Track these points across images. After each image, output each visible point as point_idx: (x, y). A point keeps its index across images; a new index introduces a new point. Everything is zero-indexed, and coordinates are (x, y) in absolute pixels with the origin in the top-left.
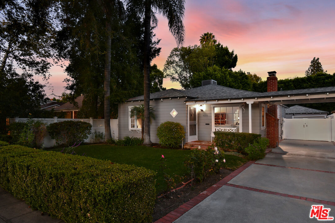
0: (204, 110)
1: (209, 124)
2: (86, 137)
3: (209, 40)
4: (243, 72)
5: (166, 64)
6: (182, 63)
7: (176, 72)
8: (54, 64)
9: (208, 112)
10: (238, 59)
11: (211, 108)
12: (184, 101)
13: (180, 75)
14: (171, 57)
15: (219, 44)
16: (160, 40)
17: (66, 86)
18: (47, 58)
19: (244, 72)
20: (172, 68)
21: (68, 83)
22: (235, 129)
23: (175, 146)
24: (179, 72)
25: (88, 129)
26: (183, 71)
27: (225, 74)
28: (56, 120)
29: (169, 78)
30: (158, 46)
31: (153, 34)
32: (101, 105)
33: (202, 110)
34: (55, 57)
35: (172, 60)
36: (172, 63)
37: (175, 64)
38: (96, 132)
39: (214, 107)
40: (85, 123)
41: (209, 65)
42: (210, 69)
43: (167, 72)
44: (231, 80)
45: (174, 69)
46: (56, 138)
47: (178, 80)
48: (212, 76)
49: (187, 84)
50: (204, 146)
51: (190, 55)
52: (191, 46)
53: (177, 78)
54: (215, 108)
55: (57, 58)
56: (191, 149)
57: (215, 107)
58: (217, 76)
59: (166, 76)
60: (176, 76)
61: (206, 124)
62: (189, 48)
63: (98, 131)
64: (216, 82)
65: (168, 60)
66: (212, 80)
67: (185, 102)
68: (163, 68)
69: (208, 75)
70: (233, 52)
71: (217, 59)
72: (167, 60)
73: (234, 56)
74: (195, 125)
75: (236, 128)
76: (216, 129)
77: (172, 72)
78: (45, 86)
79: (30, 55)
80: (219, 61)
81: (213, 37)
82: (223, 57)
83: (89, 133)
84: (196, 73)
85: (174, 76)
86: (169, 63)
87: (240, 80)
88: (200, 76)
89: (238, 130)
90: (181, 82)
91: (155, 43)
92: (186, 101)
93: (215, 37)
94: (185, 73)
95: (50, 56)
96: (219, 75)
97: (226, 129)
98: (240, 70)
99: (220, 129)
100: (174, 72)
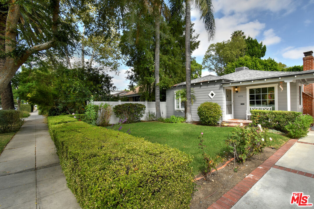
1: (244, 104)
2: (142, 116)
5: (204, 58)
6: (218, 56)
7: (213, 64)
8: (122, 64)
11: (246, 89)
13: (216, 66)
14: (209, 52)
15: (249, 38)
16: (199, 35)
17: (127, 76)
18: (118, 60)
19: (273, 59)
21: (129, 74)
22: (271, 108)
23: (213, 123)
24: (215, 64)
25: (143, 110)
26: (219, 62)
27: (255, 63)
28: (120, 103)
29: (207, 69)
30: (197, 40)
31: (193, 30)
32: (153, 90)
34: (123, 58)
35: (209, 55)
36: (209, 57)
37: (211, 58)
38: (149, 113)
41: (241, 56)
42: (242, 59)
43: (205, 65)
44: (261, 67)
45: (211, 61)
46: (120, 117)
47: (214, 70)
49: (221, 73)
51: (224, 48)
52: (225, 41)
53: (214, 68)
55: (124, 59)
56: (229, 126)
58: (248, 64)
59: (204, 68)
60: (213, 67)
61: (241, 104)
62: (223, 43)
63: (151, 111)
64: (248, 68)
66: (244, 67)
67: (221, 85)
68: (202, 61)
69: (240, 64)
70: (261, 43)
71: (247, 50)
72: (205, 54)
73: (263, 47)
74: (231, 105)
76: (251, 108)
77: (209, 64)
78: (113, 77)
79: (107, 58)
80: (249, 52)
81: (243, 33)
83: (144, 113)
84: (229, 63)
85: (211, 67)
86: (207, 57)
87: (269, 67)
88: (233, 66)
90: (217, 72)
91: (195, 37)
92: (223, 84)
94: (220, 64)
95: (120, 58)
96: (250, 63)
98: (269, 58)
99: (255, 108)
100: (211, 64)
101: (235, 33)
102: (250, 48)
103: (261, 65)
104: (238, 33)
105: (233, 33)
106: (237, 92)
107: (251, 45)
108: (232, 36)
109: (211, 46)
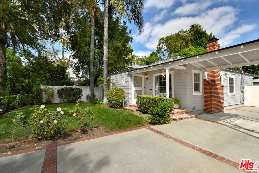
7: (164, 55)
11: (153, 76)
20: (161, 52)
28: (65, 87)
36: (161, 49)
39: (155, 76)
40: (79, 89)
52: (172, 34)
56: (127, 109)
61: (150, 90)
66: (178, 57)
67: (128, 72)
70: (211, 34)
71: (193, 41)
73: (212, 37)
81: (200, 26)
82: (200, 39)
97: (162, 94)
99: (158, 94)
100: (162, 55)
101: (192, 26)
102: (198, 39)
104: (195, 26)
105: (190, 27)
106: (147, 78)
107: (198, 36)
108: (189, 29)
109: (161, 40)
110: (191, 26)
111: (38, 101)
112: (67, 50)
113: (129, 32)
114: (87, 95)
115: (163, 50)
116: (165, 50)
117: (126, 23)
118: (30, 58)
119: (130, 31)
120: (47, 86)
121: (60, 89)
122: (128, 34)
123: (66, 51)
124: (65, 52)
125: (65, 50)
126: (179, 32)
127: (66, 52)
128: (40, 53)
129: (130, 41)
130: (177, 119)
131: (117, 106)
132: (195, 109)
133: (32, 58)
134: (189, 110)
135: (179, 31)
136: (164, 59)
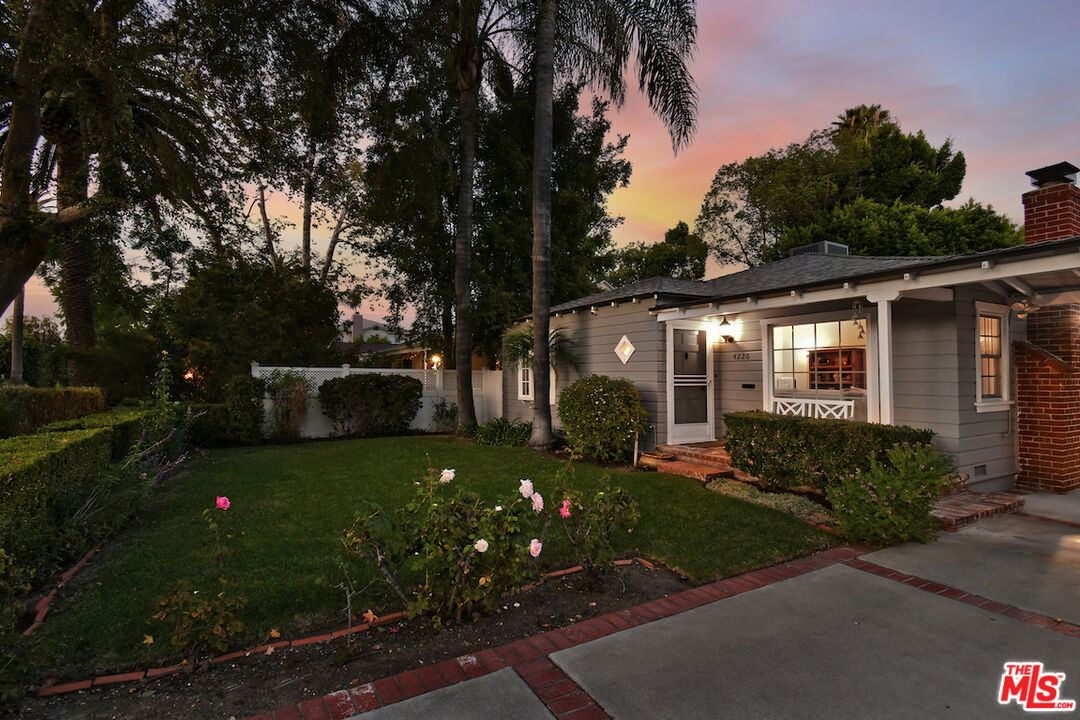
0: (737, 338)
1: (752, 386)
3: (864, 128)
4: (985, 207)
5: (701, 215)
7: (734, 236)
9: (748, 345)
10: (967, 168)
11: (760, 330)
12: (650, 310)
14: (716, 193)
16: (626, 138)
19: (989, 207)
20: (719, 225)
22: (849, 407)
27: (901, 223)
29: (713, 256)
33: (730, 340)
35: (718, 204)
36: (720, 210)
39: (770, 328)
40: (408, 378)
41: (845, 201)
44: (926, 240)
45: (726, 227)
47: (737, 258)
48: (847, 232)
50: (710, 463)
52: (777, 150)
54: (775, 329)
56: (659, 470)
57: (775, 326)
58: (865, 232)
60: (734, 247)
61: (744, 386)
64: (847, 247)
65: (707, 203)
66: (826, 243)
67: (650, 313)
71: (873, 177)
72: (704, 203)
73: (951, 158)
74: (704, 389)
75: (852, 403)
77: (719, 237)
81: (884, 115)
82: (899, 168)
85: (726, 247)
86: (712, 212)
87: (966, 235)
89: (861, 408)
90: (749, 264)
91: (610, 148)
92: (658, 308)
93: (892, 114)
96: (874, 227)
97: (813, 406)
98: (971, 200)
99: (791, 404)
100: (725, 236)
101: (850, 113)
103: (930, 230)
104: (862, 114)
105: (841, 118)
106: (728, 339)
108: (836, 127)
109: (722, 174)
110: (845, 115)
111: (248, 430)
112: (324, 222)
113: (616, 146)
114: (437, 406)
115: (730, 215)
116: (740, 216)
117: (606, 107)
118: (174, 255)
119: (624, 142)
120: (280, 369)
121: (330, 378)
122: (613, 152)
123: (316, 222)
124: (312, 227)
125: (314, 220)
126: (814, 139)
127: (316, 226)
128: (216, 232)
129: (619, 183)
130: (950, 521)
131: (610, 456)
132: (985, 474)
133: (182, 251)
134: (968, 476)
135: (812, 135)
136: (736, 253)
